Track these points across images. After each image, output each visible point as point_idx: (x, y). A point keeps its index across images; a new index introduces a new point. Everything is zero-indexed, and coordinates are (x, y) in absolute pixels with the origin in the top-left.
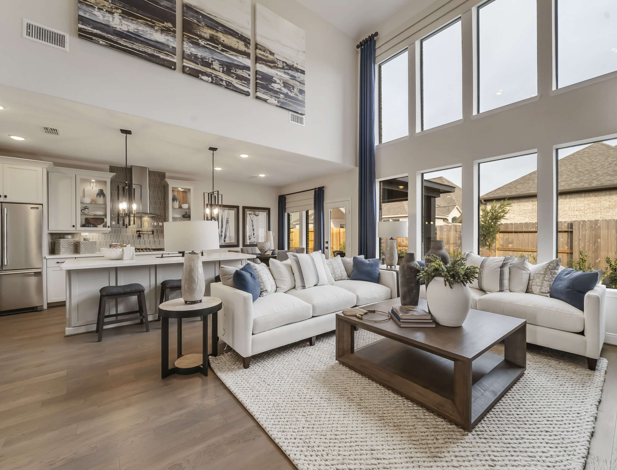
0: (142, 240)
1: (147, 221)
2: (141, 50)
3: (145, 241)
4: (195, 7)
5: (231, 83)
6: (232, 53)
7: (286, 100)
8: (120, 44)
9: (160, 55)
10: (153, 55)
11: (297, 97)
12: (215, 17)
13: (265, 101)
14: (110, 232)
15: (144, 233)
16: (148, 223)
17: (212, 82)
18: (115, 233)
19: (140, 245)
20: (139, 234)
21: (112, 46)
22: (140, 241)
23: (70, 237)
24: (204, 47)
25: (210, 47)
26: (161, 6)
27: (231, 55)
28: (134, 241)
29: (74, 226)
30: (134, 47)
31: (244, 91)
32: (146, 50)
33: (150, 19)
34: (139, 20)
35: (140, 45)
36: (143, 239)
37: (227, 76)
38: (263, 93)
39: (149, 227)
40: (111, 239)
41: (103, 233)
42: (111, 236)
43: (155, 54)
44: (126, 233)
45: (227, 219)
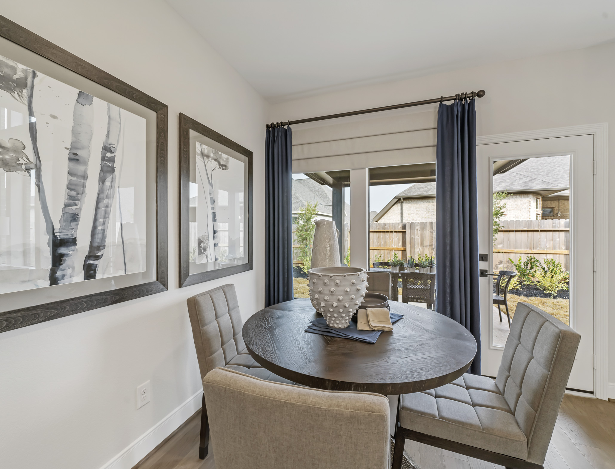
45: (107, 149)
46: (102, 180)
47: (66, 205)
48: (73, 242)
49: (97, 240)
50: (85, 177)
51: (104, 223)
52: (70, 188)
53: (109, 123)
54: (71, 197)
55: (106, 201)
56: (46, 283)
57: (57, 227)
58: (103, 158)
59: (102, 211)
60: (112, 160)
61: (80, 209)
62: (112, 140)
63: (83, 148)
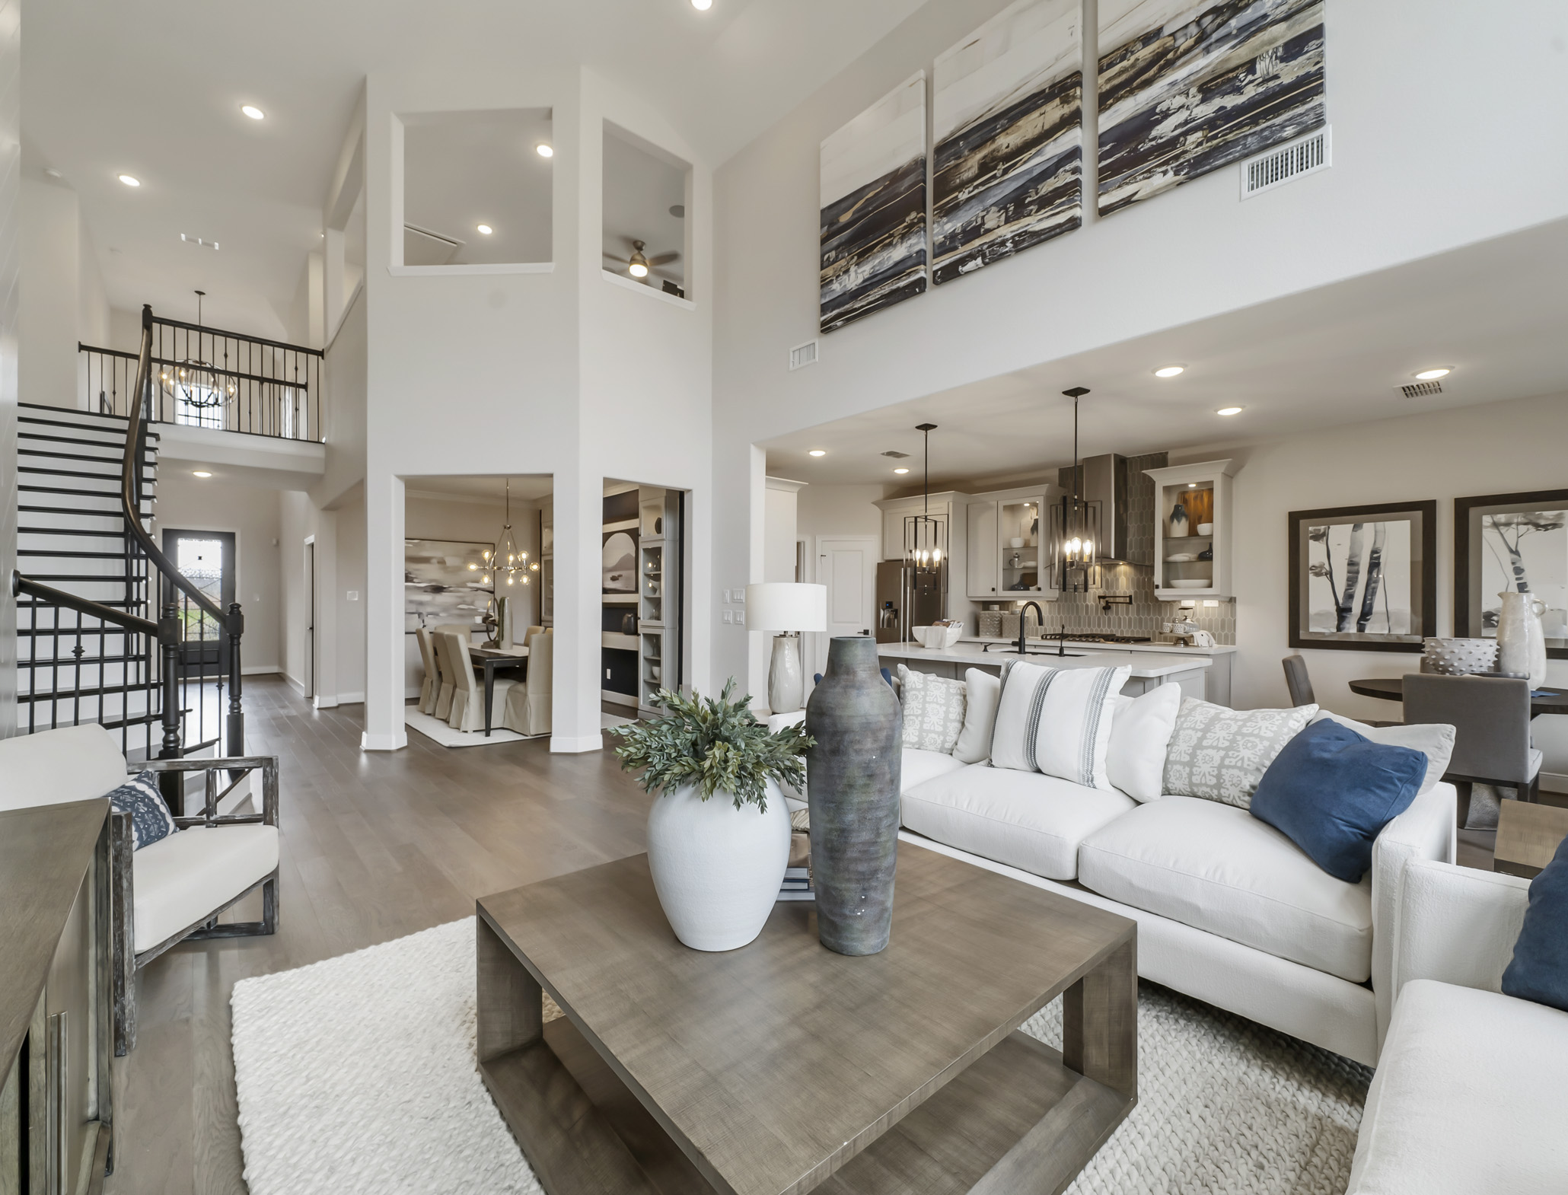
0: (1112, 615)
1: (1125, 574)
2: (877, 297)
3: (1120, 619)
4: (952, 134)
5: (1025, 231)
6: (1026, 156)
7: (1215, 137)
8: (856, 309)
9: (898, 285)
10: (893, 292)
11: (1278, 82)
12: (990, 110)
13: (1128, 202)
14: (1058, 599)
15: (1118, 600)
16: (1128, 579)
17: (986, 264)
18: (1066, 601)
19: (1109, 626)
20: (1107, 602)
21: (848, 320)
22: (1109, 619)
23: (996, 607)
24: (968, 200)
25: (982, 189)
26: (902, 194)
27: (1025, 162)
28: (1099, 619)
29: (993, 590)
30: (871, 299)
31: (1059, 226)
32: (883, 291)
33: (887, 235)
34: (875, 250)
35: (876, 291)
36: (1117, 614)
37: (1016, 222)
38: (1119, 187)
39: (1128, 588)
40: (1059, 613)
41: (1048, 601)
42: (1059, 606)
43: (894, 287)
44: (1085, 601)
45: (1374, 552)
46: (1370, 572)
47: (1346, 590)
48: (1350, 610)
49: (1367, 609)
50: (1357, 572)
51: (1372, 599)
52: (1348, 579)
53: (1376, 535)
54: (1348, 585)
55: (1373, 585)
56: (1335, 630)
57: (1341, 601)
58: (1371, 558)
59: (1370, 591)
60: (1379, 558)
61: (1354, 592)
62: (1378, 545)
63: (1356, 556)
